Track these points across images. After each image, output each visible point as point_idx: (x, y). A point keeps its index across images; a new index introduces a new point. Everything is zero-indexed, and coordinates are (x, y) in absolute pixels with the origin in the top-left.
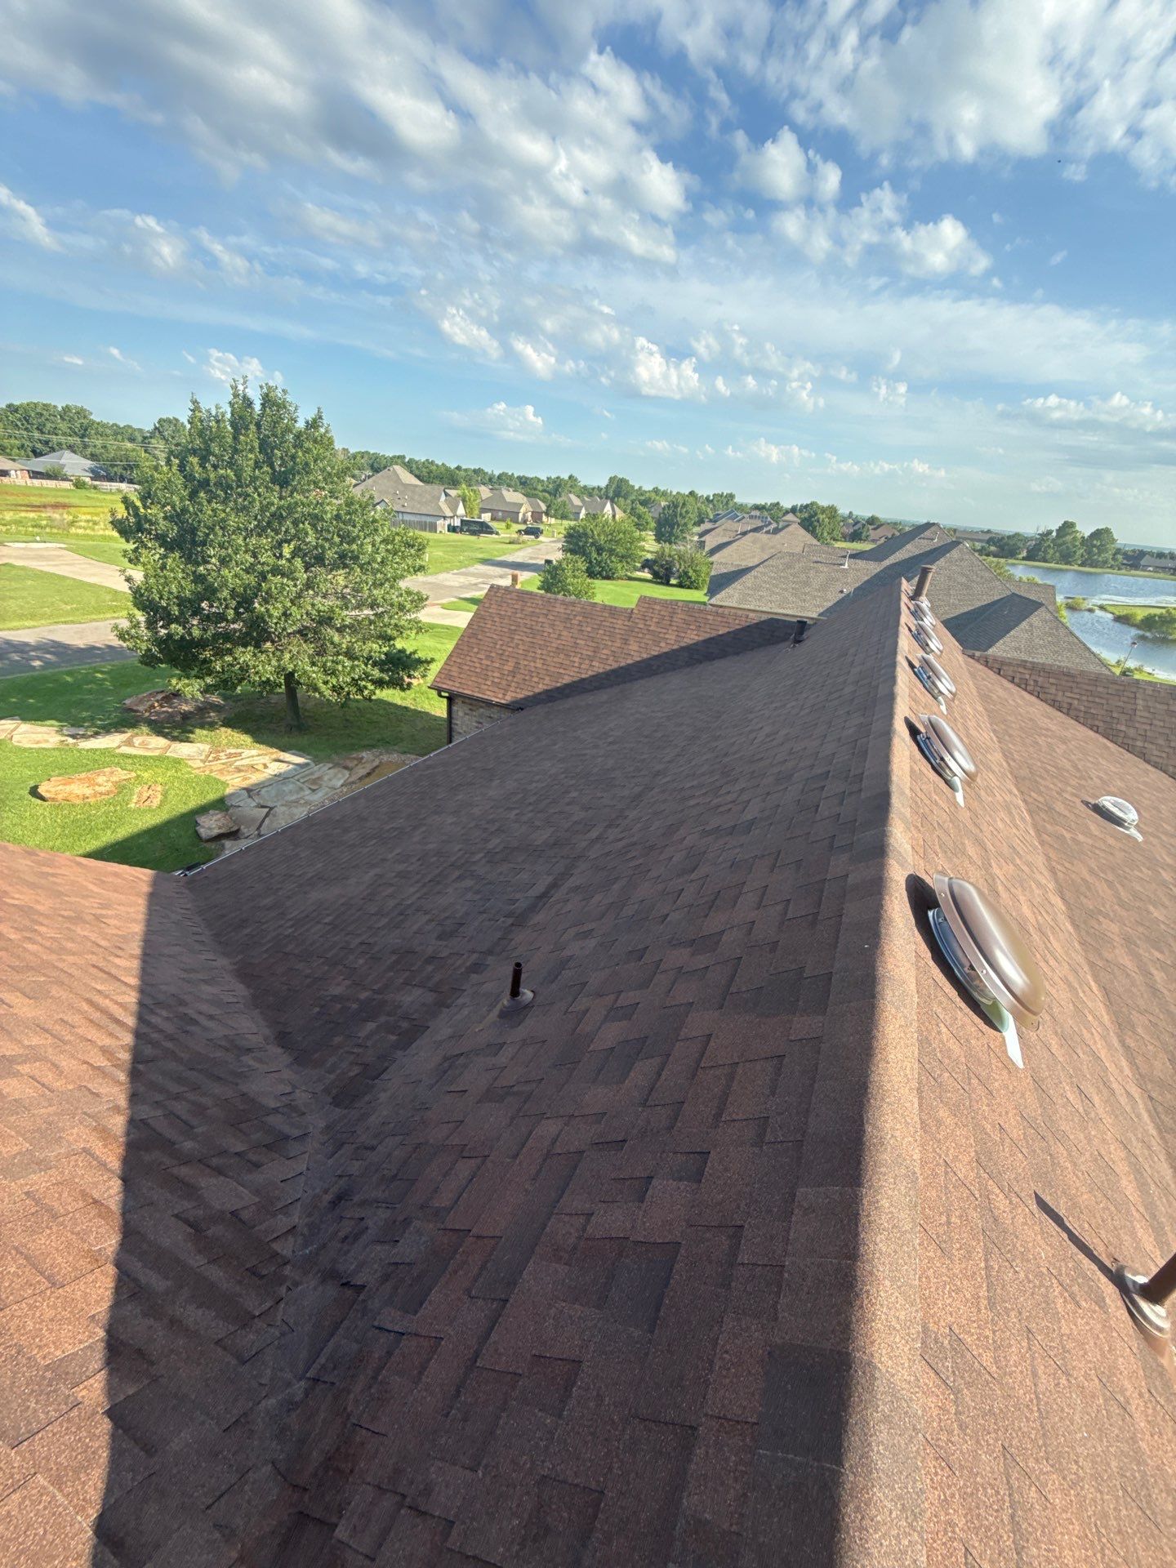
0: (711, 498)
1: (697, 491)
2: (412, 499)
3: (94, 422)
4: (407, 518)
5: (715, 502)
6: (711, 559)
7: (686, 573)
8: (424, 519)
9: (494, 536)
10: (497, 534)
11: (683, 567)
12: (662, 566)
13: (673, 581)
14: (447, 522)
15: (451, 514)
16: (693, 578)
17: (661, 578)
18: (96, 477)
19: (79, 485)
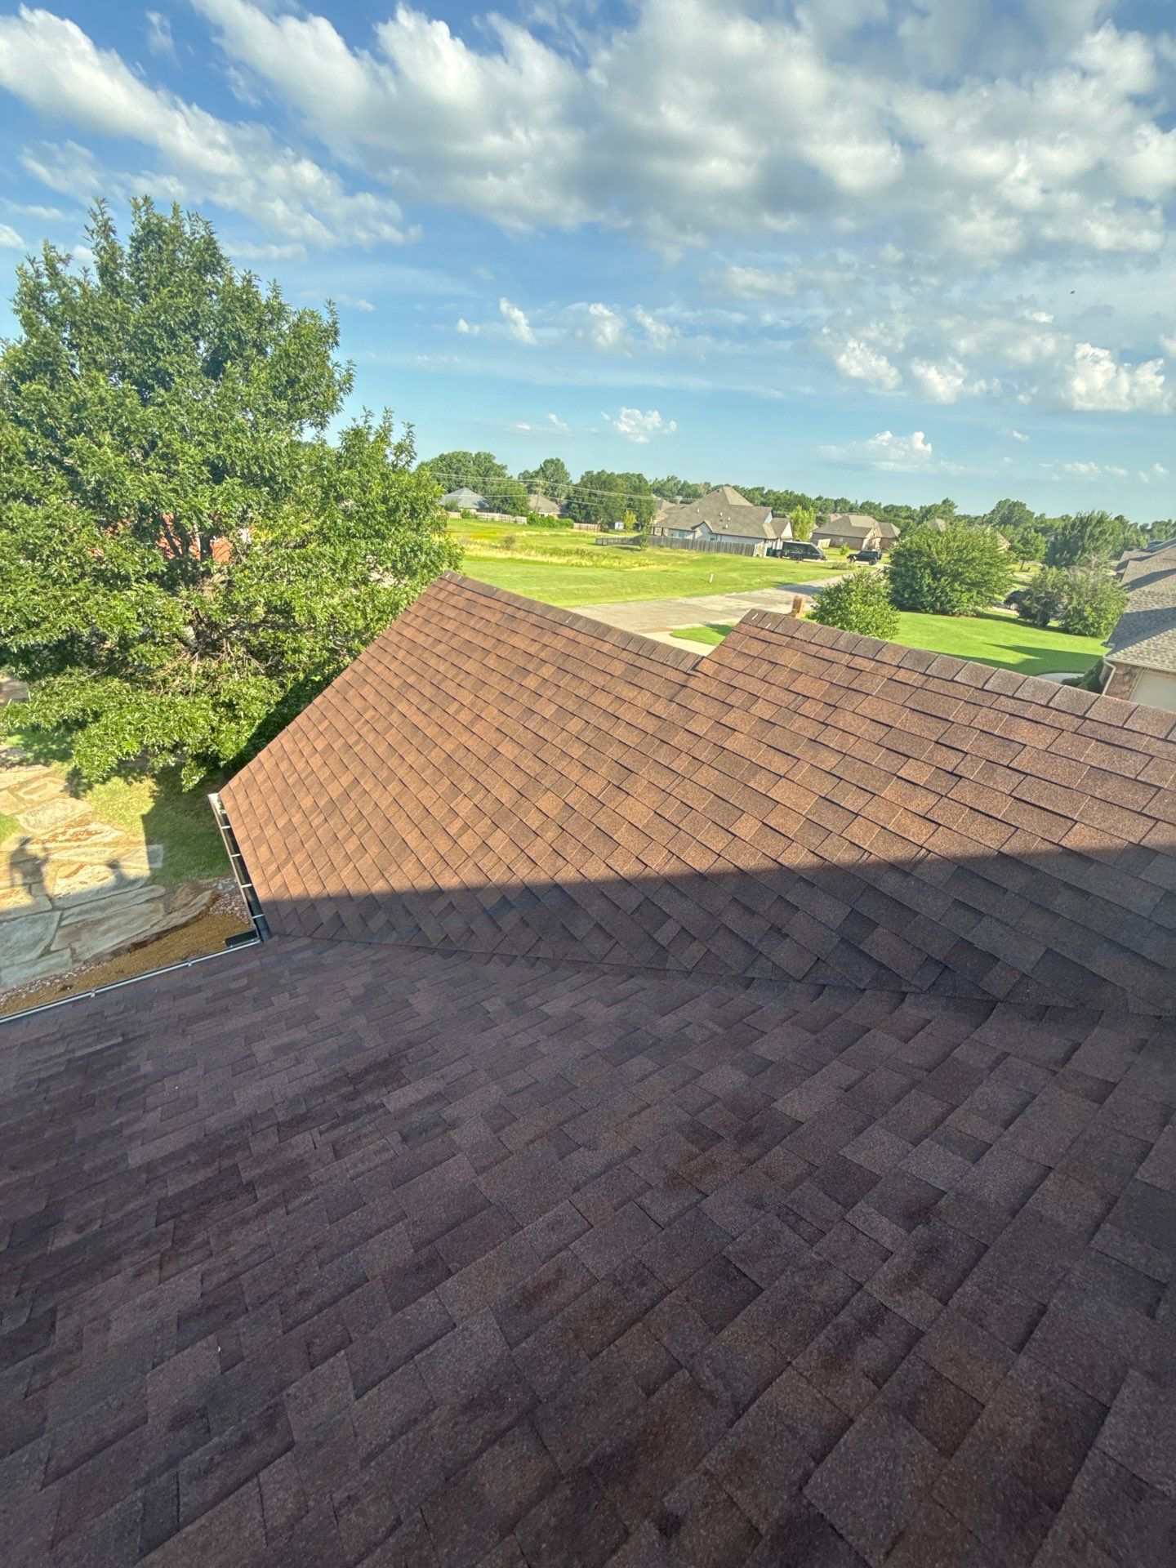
0: (1149, 528)
1: (1126, 518)
2: (735, 520)
3: (494, 465)
4: (725, 540)
5: (1155, 532)
6: (1129, 595)
7: (1079, 612)
8: (742, 541)
9: (819, 561)
10: (823, 558)
11: (1075, 603)
12: (1038, 600)
13: (1053, 623)
14: (769, 545)
15: (774, 537)
16: (1091, 620)
17: (1033, 617)
18: (482, 508)
19: (465, 515)
